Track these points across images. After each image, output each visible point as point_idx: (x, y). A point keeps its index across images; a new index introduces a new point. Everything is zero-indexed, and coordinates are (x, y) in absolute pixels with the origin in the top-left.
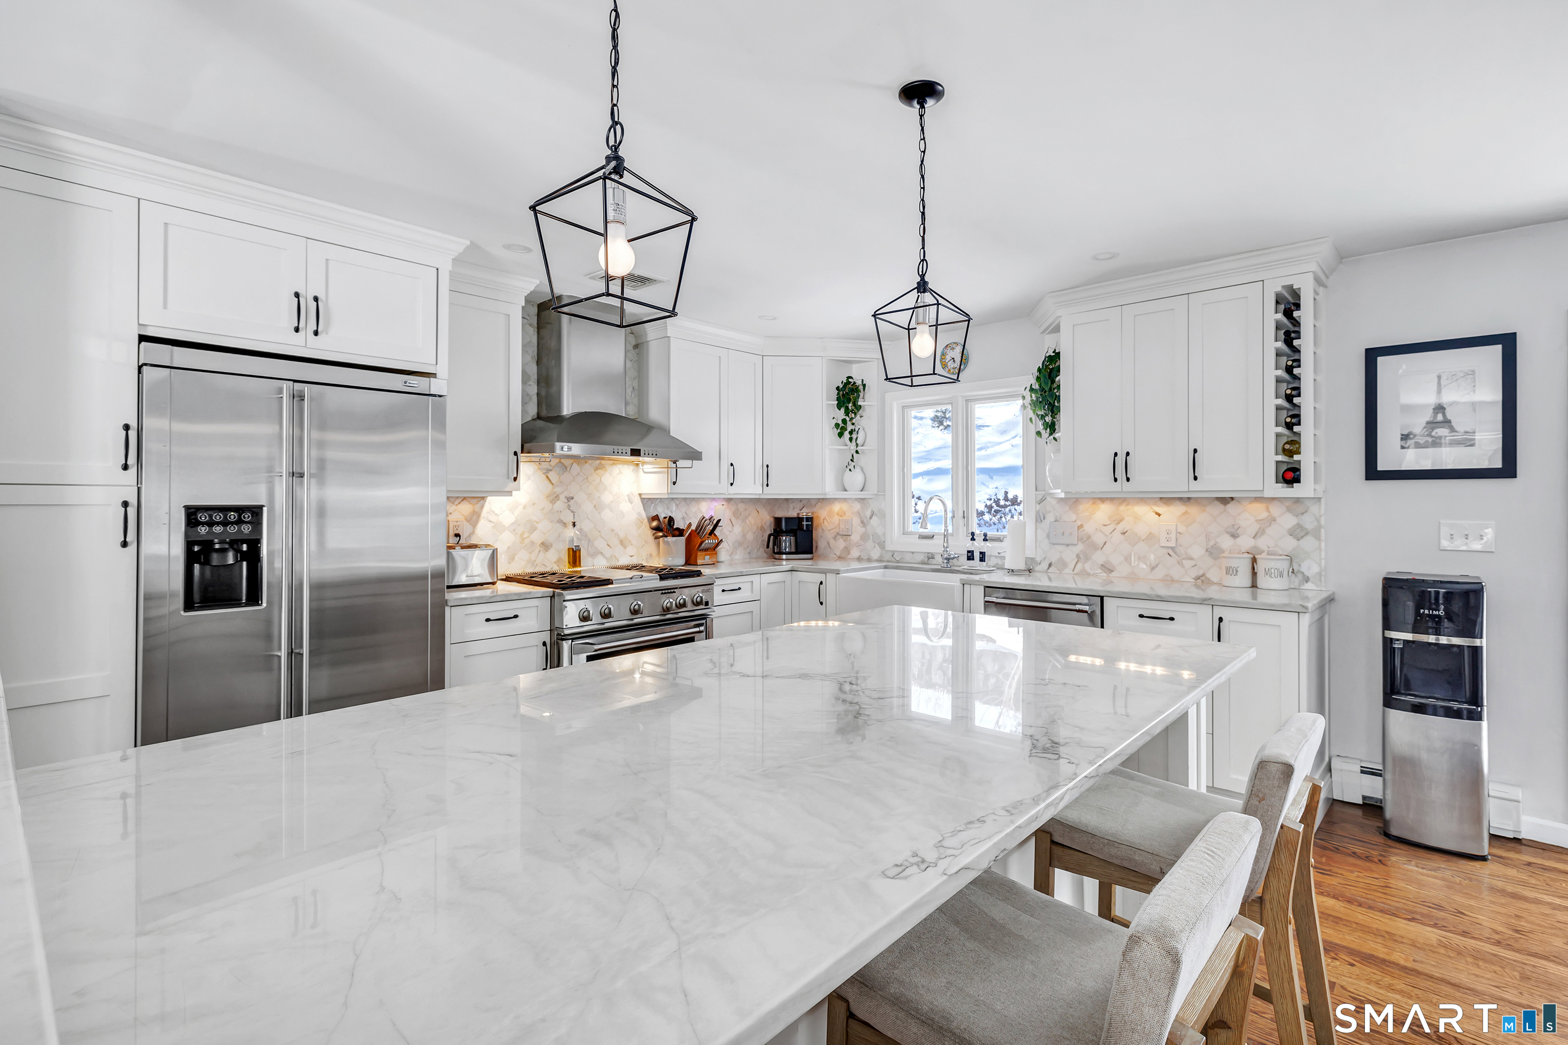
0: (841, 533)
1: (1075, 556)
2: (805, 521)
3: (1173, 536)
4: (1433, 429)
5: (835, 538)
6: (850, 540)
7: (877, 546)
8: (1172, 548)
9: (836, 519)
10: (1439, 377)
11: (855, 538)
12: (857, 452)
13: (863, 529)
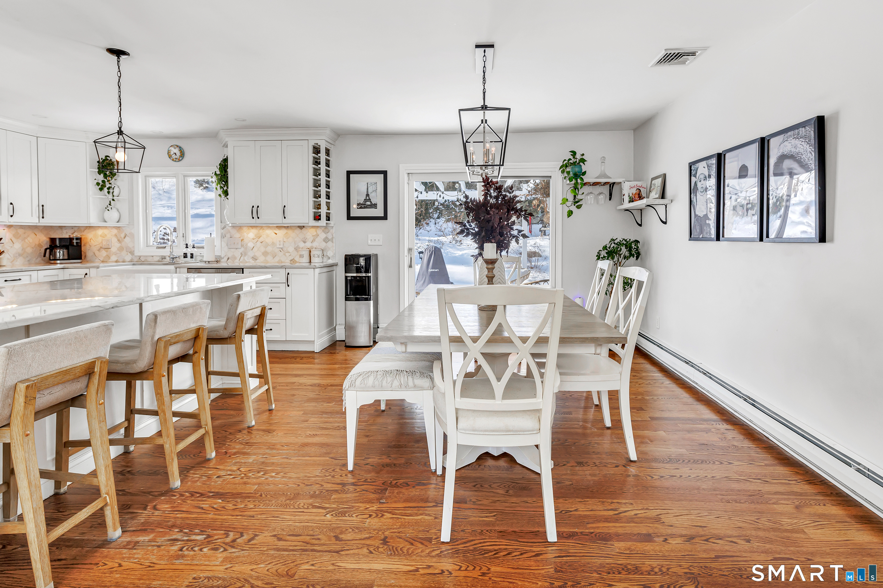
0: (103, 247)
1: (240, 254)
2: (75, 239)
3: (282, 243)
4: (366, 202)
5: (99, 250)
6: (110, 251)
7: (129, 253)
8: (282, 248)
9: (100, 239)
10: (367, 184)
11: (114, 249)
12: (113, 200)
13: (120, 244)
